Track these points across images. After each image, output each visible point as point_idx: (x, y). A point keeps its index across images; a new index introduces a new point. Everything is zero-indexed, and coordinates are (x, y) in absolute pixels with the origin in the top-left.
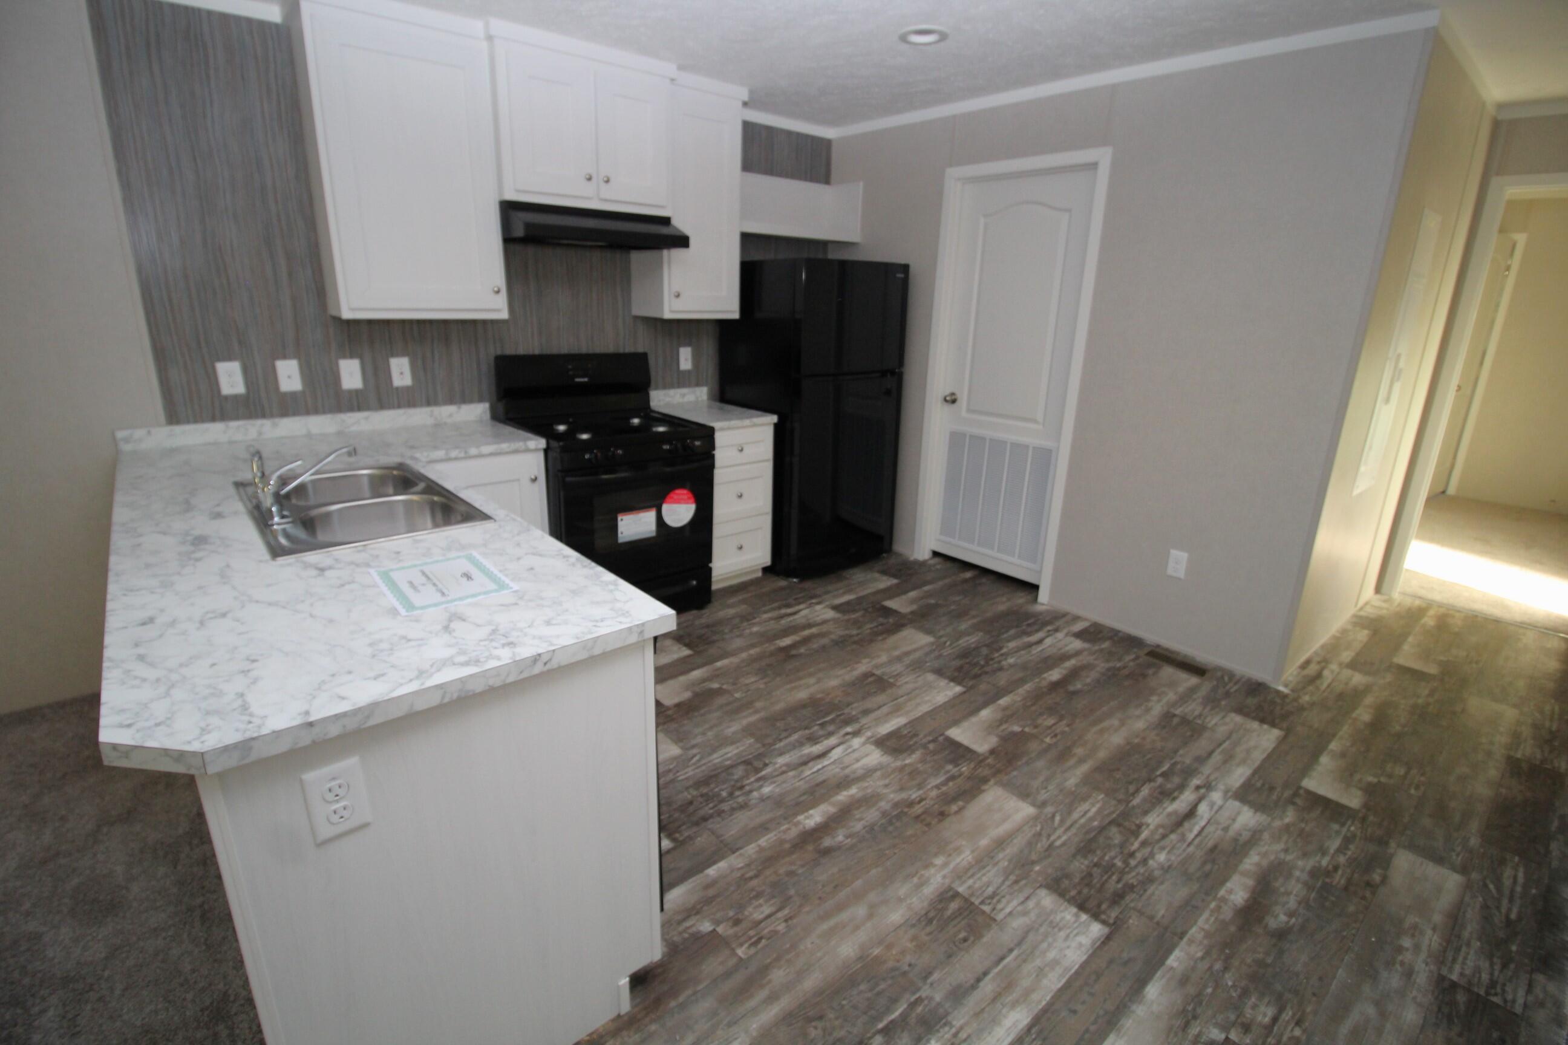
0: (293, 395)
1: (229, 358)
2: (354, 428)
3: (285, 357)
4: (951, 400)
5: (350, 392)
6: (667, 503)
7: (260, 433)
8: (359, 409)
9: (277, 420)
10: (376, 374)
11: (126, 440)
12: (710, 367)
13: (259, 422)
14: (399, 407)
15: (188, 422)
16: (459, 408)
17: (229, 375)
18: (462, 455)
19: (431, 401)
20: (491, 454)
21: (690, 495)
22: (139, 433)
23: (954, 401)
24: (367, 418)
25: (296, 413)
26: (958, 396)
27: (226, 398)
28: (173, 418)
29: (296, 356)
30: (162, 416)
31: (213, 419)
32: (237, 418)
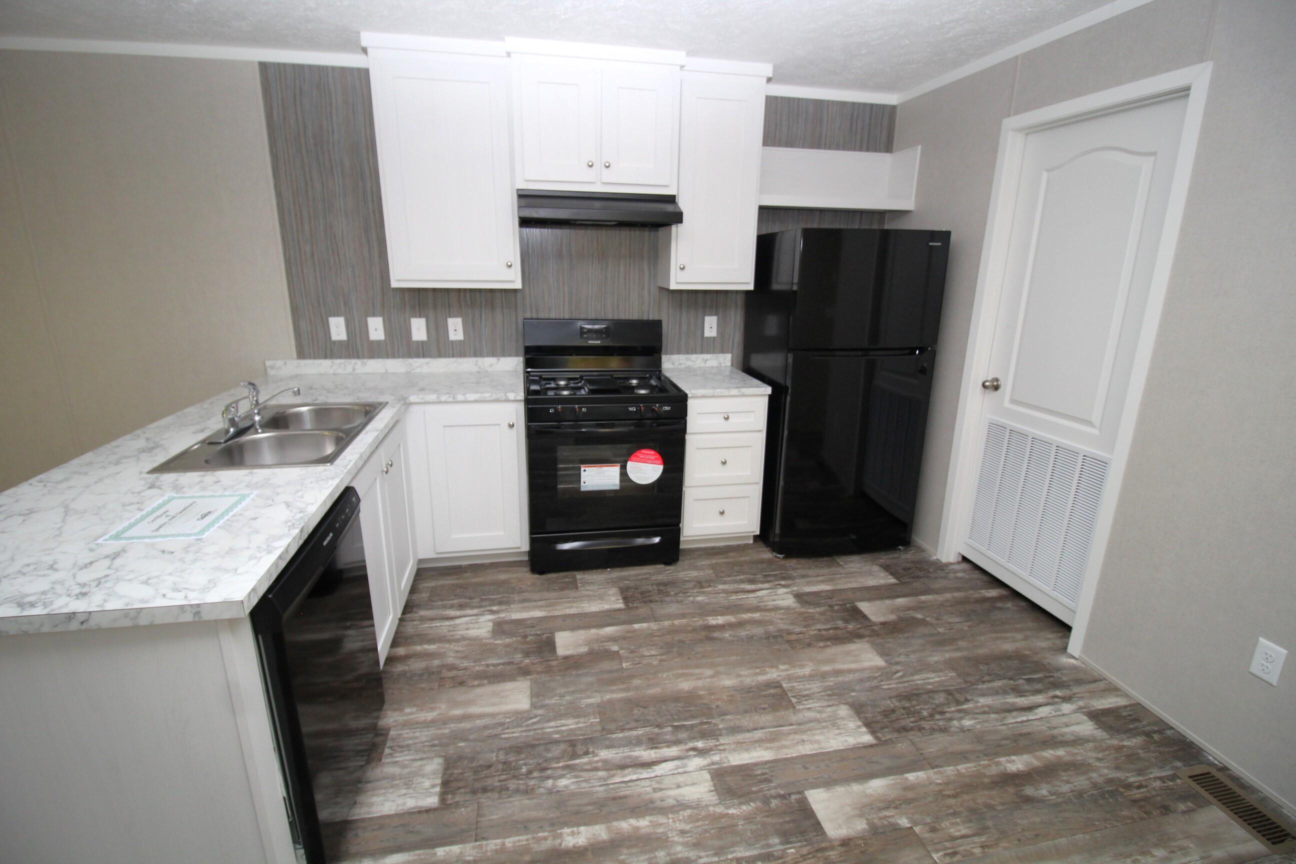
0: (379, 342)
1: (337, 314)
2: (418, 370)
3: (374, 315)
4: (994, 386)
5: (418, 342)
6: (631, 461)
7: (354, 370)
8: (424, 356)
9: (365, 360)
10: (438, 330)
11: (272, 367)
12: (736, 336)
13: (354, 361)
14: (453, 356)
15: (310, 358)
16: (498, 360)
17: (337, 327)
18: (451, 399)
19: (477, 354)
20: (475, 401)
21: (658, 456)
22: (279, 363)
23: (996, 388)
24: (427, 363)
25: (380, 356)
26: (1001, 382)
27: (334, 342)
28: (302, 354)
29: (382, 315)
30: (295, 355)
31: (326, 357)
32: (340, 357)
